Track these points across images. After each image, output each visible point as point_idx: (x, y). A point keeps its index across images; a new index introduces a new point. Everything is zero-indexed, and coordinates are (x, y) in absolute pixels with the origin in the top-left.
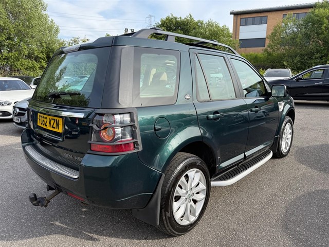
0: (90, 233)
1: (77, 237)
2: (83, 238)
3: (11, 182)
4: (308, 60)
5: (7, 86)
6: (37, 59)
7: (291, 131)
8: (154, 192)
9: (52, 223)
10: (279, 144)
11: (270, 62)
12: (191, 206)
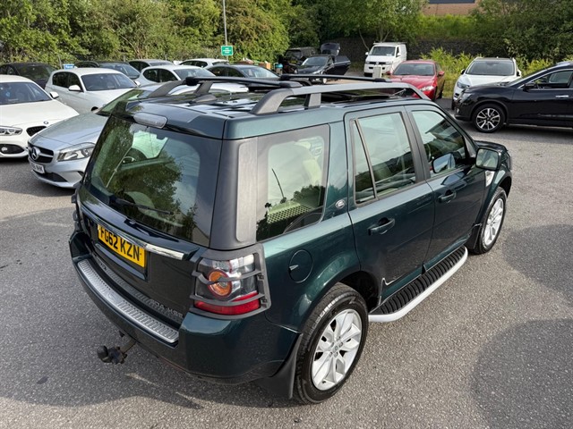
0: (187, 394)
1: (169, 401)
2: (178, 404)
3: (50, 294)
4: (551, 34)
5: (8, 94)
6: (53, 28)
7: (501, 210)
8: (287, 359)
9: (128, 375)
10: (480, 235)
11: (482, 36)
12: (338, 361)
